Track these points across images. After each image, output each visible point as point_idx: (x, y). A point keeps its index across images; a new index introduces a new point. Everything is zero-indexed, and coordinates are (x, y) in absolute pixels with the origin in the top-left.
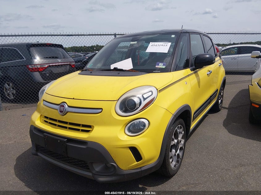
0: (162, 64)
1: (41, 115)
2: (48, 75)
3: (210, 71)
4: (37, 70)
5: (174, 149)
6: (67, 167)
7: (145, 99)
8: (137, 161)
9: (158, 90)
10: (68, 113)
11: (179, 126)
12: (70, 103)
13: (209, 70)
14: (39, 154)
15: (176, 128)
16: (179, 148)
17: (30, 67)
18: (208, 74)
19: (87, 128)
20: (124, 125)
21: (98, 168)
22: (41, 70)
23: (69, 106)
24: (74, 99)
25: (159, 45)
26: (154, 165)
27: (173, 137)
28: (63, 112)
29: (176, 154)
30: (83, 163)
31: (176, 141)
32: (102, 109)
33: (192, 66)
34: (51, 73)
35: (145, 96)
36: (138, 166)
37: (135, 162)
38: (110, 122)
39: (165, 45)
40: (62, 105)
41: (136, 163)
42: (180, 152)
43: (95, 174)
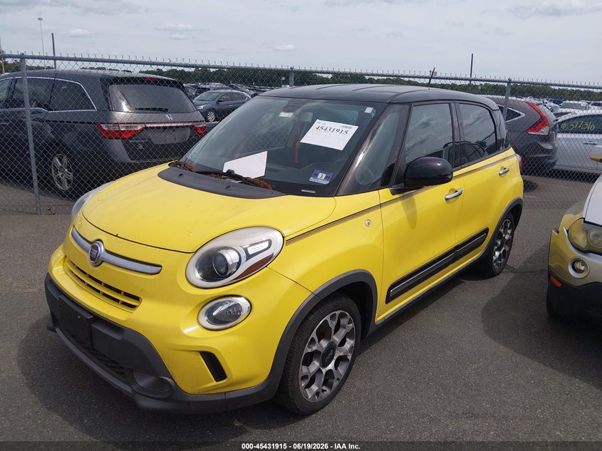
0: (324, 175)
1: (66, 256)
2: (141, 147)
3: (456, 191)
4: (119, 135)
5: (318, 361)
6: (96, 369)
7: (249, 257)
8: (217, 380)
9: (286, 239)
10: (104, 264)
11: (338, 313)
12: (108, 243)
13: (456, 189)
14: (57, 330)
15: (327, 318)
16: (335, 358)
17: (104, 127)
18: (447, 199)
19: (131, 300)
20: (198, 305)
21: (144, 382)
22: (127, 135)
23: (107, 251)
24: (117, 236)
25: (332, 130)
26: (255, 391)
27: (314, 335)
28: (96, 260)
29: (324, 371)
30: (117, 366)
31: (324, 344)
32: (161, 266)
33: (397, 182)
34: (149, 144)
35: (251, 251)
36: (217, 389)
37: (212, 382)
38: (171, 296)
39: (346, 130)
40: (94, 245)
41: (215, 383)
42: (336, 366)
43: (136, 392)
